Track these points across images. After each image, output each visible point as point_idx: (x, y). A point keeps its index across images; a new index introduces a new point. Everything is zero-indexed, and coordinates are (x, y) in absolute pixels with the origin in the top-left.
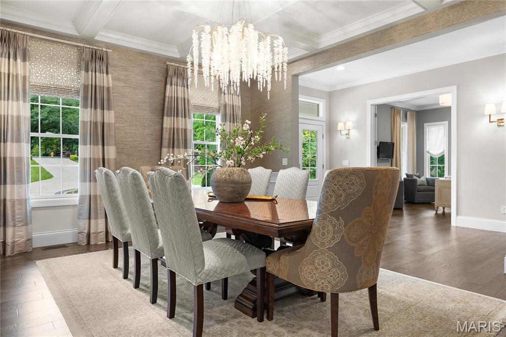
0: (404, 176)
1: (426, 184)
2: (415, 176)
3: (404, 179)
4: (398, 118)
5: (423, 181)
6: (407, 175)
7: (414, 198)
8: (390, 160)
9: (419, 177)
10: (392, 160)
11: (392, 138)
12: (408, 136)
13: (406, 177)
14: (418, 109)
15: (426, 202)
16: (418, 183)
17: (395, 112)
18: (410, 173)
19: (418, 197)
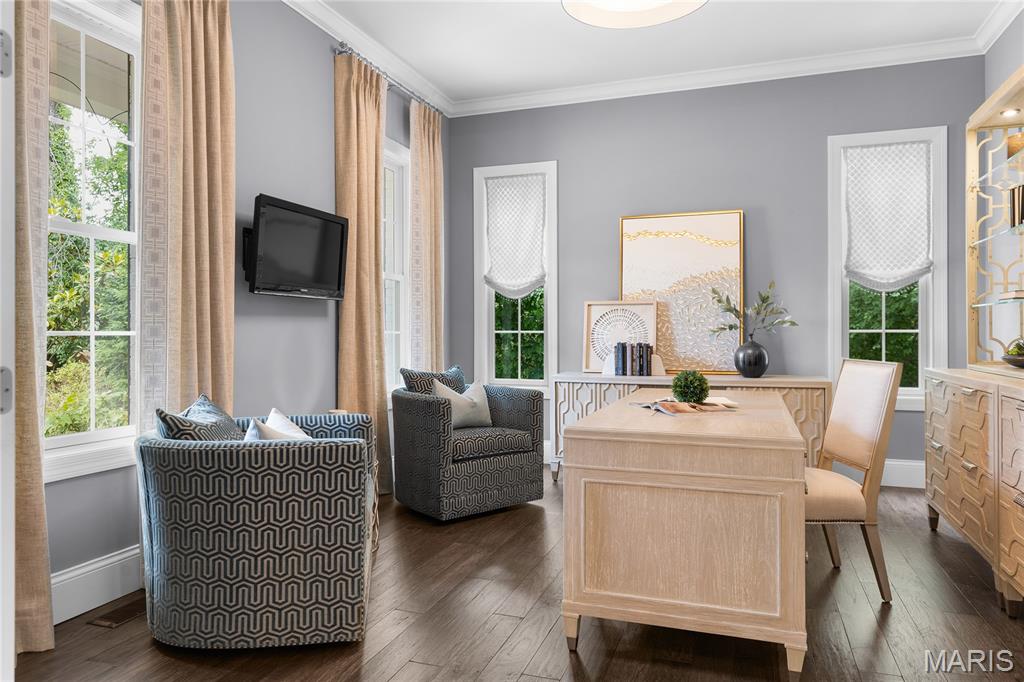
0: (395, 384)
1: (487, 417)
2: (444, 379)
3: (396, 398)
4: (368, 113)
5: (474, 405)
6: (409, 377)
7: (439, 499)
8: (331, 304)
9: (458, 385)
10: (337, 303)
11: (339, 199)
12: (417, 206)
13: (401, 384)
14: (452, 111)
15: (490, 505)
16: (456, 417)
17: (350, 72)
18: (423, 366)
19: (458, 493)
